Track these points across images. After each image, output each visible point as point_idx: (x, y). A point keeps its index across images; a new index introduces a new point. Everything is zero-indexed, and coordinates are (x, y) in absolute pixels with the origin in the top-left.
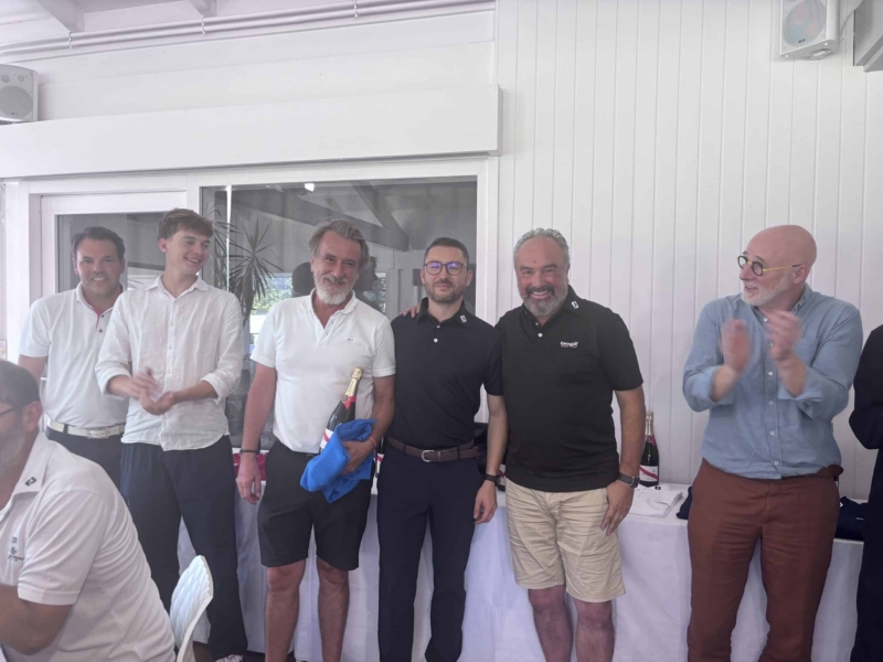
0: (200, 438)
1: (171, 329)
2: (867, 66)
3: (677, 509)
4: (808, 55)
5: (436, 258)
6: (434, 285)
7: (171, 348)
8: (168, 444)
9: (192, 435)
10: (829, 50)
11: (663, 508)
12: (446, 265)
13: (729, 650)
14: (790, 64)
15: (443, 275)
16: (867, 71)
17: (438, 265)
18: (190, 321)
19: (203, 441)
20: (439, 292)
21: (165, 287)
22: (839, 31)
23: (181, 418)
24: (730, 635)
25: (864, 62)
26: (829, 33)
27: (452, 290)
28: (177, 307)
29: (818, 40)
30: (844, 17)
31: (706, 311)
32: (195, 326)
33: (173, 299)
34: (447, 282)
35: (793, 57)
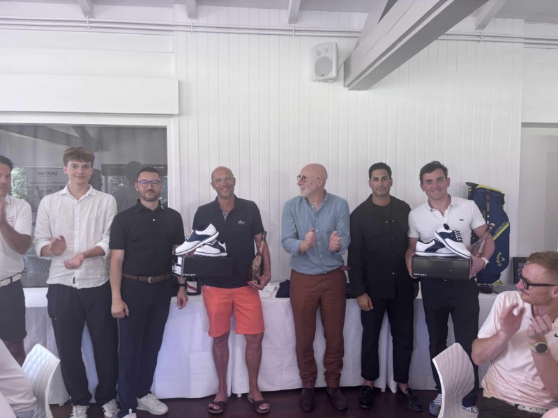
0: (98, 280)
1: (77, 219)
2: (350, 88)
3: (275, 293)
4: (325, 81)
5: (145, 178)
6: (145, 192)
7: (77, 230)
8: (80, 285)
9: (92, 279)
10: (334, 80)
11: (269, 293)
12: (150, 182)
13: (313, 351)
14: (318, 83)
15: (149, 187)
16: (350, 90)
17: (146, 182)
18: (88, 214)
19: (99, 282)
20: (147, 195)
21: (71, 194)
22: (338, 72)
23: (87, 270)
24: (312, 345)
25: (349, 86)
26: (334, 74)
27: (154, 194)
28: (79, 206)
29: (329, 76)
30: (340, 64)
31: (286, 206)
32: (91, 217)
33: (76, 201)
34: (152, 191)
35: (319, 81)
